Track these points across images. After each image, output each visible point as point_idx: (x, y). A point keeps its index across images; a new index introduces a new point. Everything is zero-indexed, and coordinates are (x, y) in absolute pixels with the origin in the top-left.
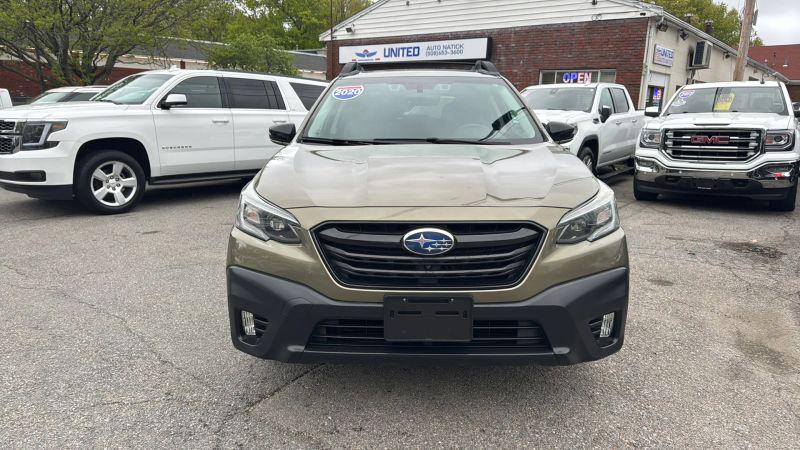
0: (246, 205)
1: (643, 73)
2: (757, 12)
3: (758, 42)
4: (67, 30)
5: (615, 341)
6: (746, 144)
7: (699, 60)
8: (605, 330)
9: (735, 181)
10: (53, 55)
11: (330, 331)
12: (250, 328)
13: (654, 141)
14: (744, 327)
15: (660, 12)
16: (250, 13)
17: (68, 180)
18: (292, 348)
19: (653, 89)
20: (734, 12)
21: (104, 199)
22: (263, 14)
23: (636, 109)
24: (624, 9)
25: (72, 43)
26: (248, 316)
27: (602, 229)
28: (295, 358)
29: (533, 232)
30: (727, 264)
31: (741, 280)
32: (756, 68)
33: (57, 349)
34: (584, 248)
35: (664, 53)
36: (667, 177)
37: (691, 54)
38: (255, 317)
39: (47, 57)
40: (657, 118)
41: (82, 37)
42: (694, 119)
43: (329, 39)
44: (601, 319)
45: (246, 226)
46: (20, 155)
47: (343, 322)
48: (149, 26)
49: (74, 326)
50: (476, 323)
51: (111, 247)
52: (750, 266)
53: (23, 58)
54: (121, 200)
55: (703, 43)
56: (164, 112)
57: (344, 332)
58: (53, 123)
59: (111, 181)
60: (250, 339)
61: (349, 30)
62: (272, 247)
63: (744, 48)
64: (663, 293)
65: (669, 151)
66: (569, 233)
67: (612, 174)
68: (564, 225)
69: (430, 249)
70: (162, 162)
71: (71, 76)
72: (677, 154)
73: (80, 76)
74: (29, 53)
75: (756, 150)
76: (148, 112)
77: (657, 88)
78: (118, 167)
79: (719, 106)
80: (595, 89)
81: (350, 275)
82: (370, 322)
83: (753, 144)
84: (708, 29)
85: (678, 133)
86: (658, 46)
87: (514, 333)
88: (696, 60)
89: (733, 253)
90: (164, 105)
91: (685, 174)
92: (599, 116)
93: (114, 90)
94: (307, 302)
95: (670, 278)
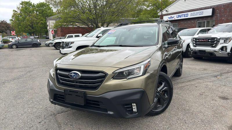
5: (137, 113)
43: (161, 14)
46: (65, 49)
53: (88, 26)
58: (71, 42)
61: (166, 11)
68: (116, 73)
69: (74, 77)
76: (94, 39)
81: (61, 83)
90: (98, 37)
94: (52, 88)
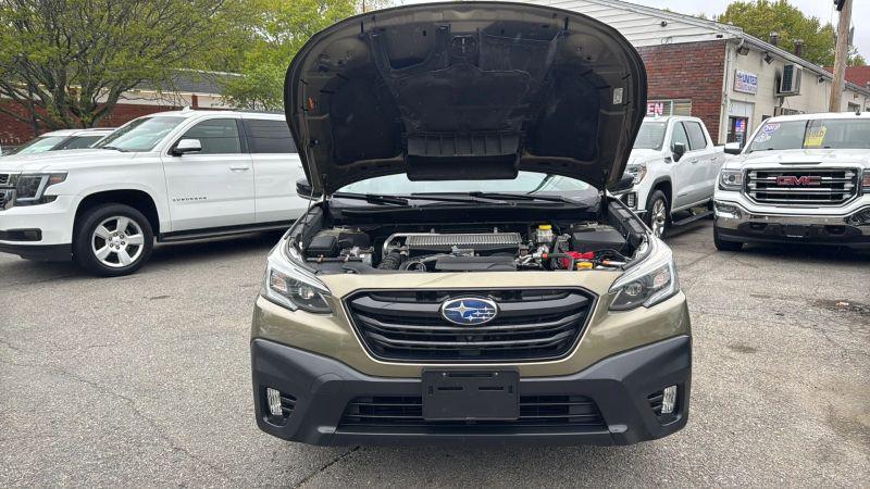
0: (272, 272)
1: (723, 102)
2: (853, 29)
3: (859, 61)
4: (64, 64)
5: (679, 417)
6: (841, 186)
7: (787, 86)
8: (667, 405)
9: (829, 228)
10: (47, 92)
11: (363, 410)
12: (276, 407)
13: (735, 183)
14: (838, 401)
15: (739, 33)
16: (271, 39)
17: (67, 239)
18: (323, 430)
19: (735, 120)
20: (829, 27)
21: (106, 260)
22: (286, 40)
23: (716, 144)
24: (698, 31)
25: (70, 78)
26: (273, 394)
27: (660, 292)
28: (325, 440)
29: (583, 299)
30: (821, 326)
31: (835, 345)
32: (856, 92)
33: (57, 435)
34: (639, 315)
35: (747, 79)
36: (751, 223)
37: (778, 80)
38: (282, 395)
39: (41, 94)
40: (738, 156)
41: (81, 71)
42: (780, 157)
44: (662, 393)
45: (271, 294)
46: (14, 211)
47: (377, 399)
48: (157, 57)
49: (75, 409)
50: (523, 399)
51: (115, 315)
52: (846, 328)
53: (13, 96)
54: (125, 260)
55: (791, 67)
56: (176, 159)
57: (377, 410)
58: (51, 175)
59: (114, 239)
60: (276, 419)
62: (301, 317)
63: (840, 71)
64: (744, 361)
65: (753, 195)
66: (623, 298)
67: (689, 220)
68: (617, 290)
69: (471, 318)
70: (172, 216)
71: (68, 115)
72: (761, 197)
73: (78, 115)
74: (21, 91)
75: (852, 191)
76: (157, 160)
77: (741, 119)
78: (123, 222)
79: (810, 141)
80: (666, 123)
81: (385, 348)
82: (408, 399)
83: (848, 186)
84: (797, 51)
85: (762, 173)
86: (738, 72)
87: (565, 410)
88: (784, 84)
89: (827, 313)
90: (175, 152)
91: (771, 221)
92: (671, 155)
93: (120, 135)
94: (340, 379)
95: (753, 345)
